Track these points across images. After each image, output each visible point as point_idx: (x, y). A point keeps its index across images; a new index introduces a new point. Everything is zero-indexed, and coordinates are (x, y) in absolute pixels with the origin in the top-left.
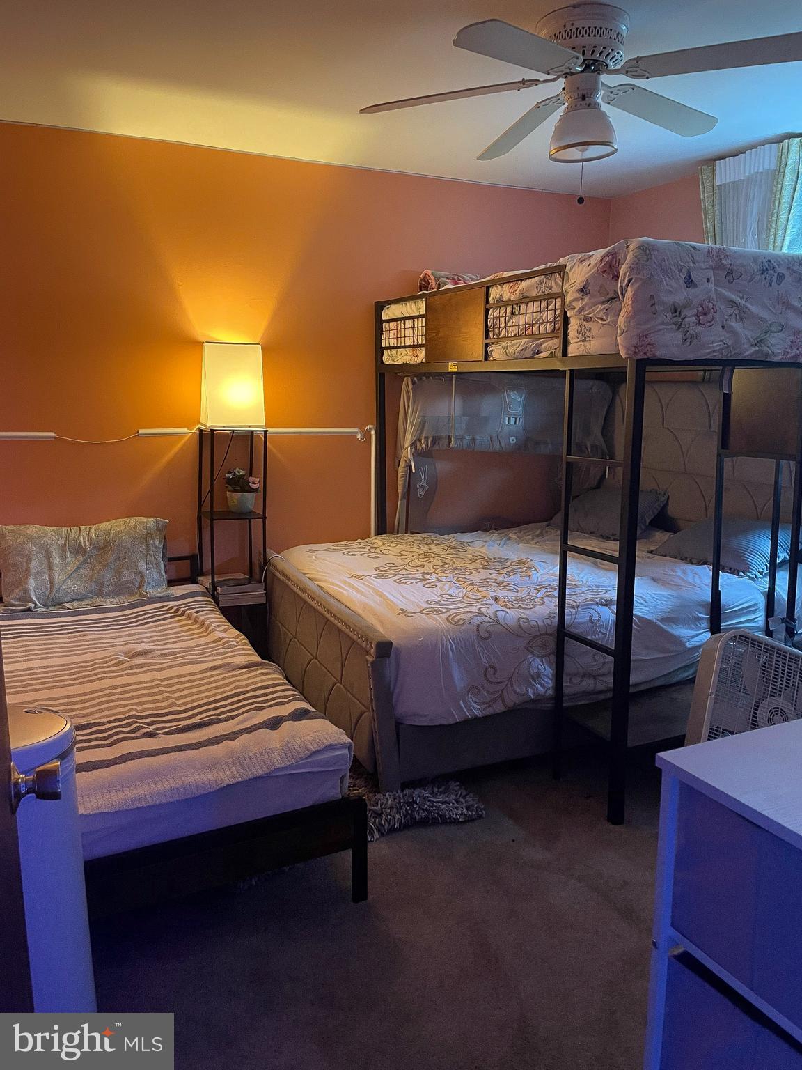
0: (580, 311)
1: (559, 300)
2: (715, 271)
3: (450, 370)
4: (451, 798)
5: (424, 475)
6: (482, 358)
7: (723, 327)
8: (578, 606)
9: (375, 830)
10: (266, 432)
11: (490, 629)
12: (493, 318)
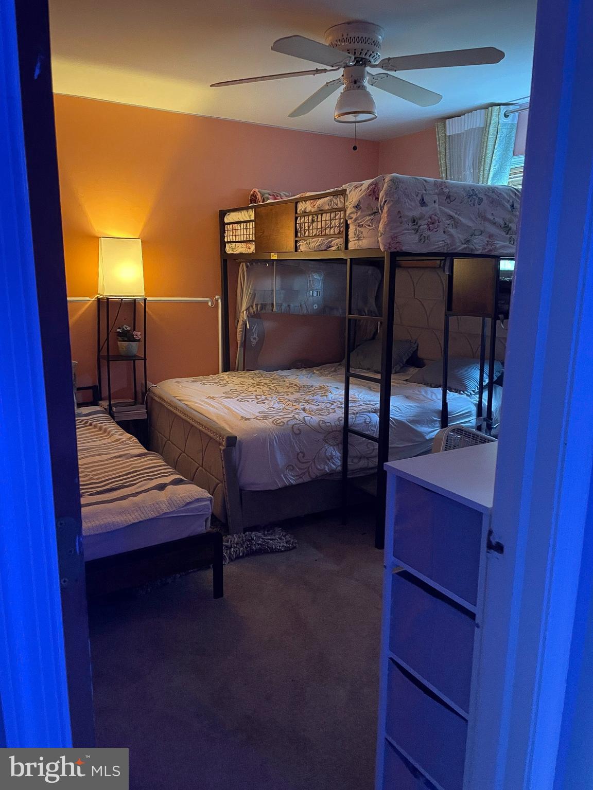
0: (355, 220)
1: (342, 212)
2: (439, 196)
3: (272, 258)
4: (276, 537)
5: (256, 330)
6: (293, 250)
7: (444, 232)
8: (357, 413)
9: (227, 558)
10: (145, 300)
11: (300, 428)
12: (301, 224)
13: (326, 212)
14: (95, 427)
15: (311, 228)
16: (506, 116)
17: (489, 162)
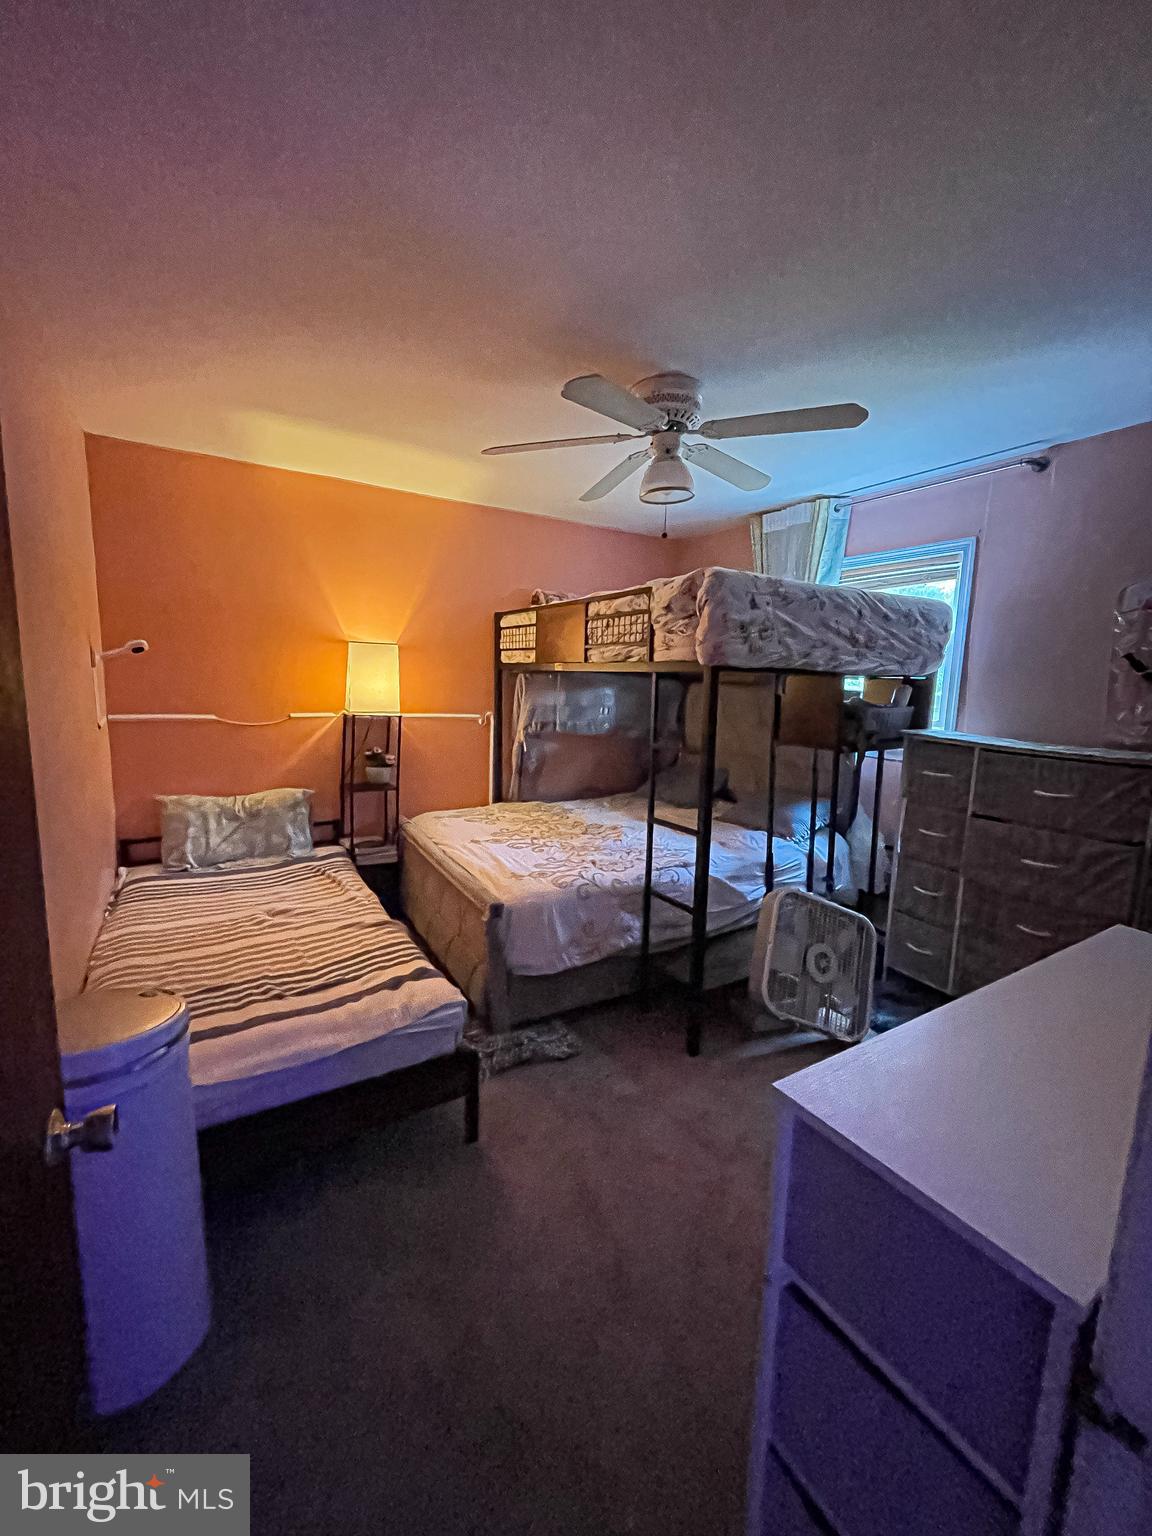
0: (664, 625)
1: (646, 615)
2: (774, 597)
3: (556, 669)
4: (554, 1038)
5: (534, 754)
6: (582, 660)
8: (662, 869)
9: (487, 1072)
10: (400, 717)
11: (588, 890)
12: (592, 628)
13: (626, 614)
14: (329, 877)
15: (605, 633)
16: (836, 510)
17: (816, 563)
